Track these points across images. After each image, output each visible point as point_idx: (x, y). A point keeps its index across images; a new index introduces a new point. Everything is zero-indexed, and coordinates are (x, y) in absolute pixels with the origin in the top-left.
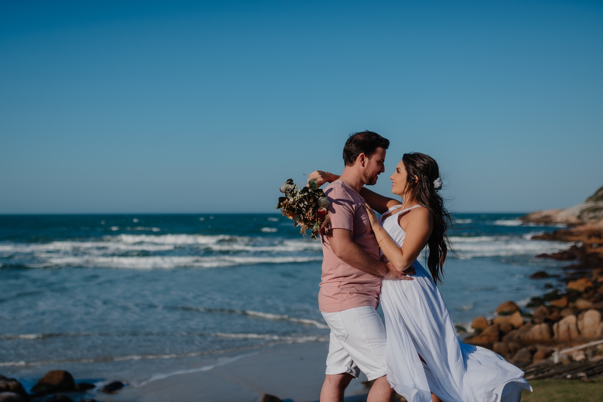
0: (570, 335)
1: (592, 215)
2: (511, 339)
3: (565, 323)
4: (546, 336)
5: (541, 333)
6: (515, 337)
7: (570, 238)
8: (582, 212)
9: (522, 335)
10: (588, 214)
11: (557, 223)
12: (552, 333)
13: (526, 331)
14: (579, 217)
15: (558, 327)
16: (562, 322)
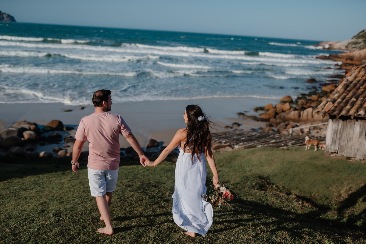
0: (308, 118)
1: (354, 46)
2: (280, 117)
3: (307, 111)
4: (297, 117)
5: (294, 115)
6: (282, 116)
7: (336, 59)
8: (349, 44)
9: (285, 116)
10: (352, 45)
11: (334, 49)
12: (300, 116)
13: (288, 114)
14: (347, 47)
15: (303, 113)
16: (305, 111)
